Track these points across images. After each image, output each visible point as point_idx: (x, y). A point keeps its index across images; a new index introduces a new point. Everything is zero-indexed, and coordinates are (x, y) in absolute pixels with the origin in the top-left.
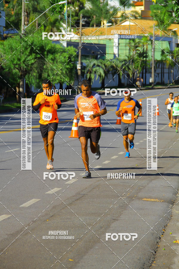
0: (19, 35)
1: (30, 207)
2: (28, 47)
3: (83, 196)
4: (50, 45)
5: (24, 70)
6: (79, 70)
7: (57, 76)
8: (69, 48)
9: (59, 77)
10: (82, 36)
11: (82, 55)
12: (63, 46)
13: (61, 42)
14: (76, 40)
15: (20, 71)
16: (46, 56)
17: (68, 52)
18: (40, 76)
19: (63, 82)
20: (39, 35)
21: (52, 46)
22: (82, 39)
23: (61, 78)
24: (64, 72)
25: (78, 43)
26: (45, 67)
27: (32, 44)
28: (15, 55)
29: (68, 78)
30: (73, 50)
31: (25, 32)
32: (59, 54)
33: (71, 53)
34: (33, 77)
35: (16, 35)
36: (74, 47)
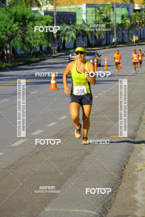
0: (4, 7)
1: (19, 146)
2: (12, 16)
3: (61, 136)
4: (30, 15)
5: (10, 35)
6: (55, 34)
7: (37, 40)
8: (46, 16)
9: (39, 41)
10: (56, 6)
11: (57, 22)
12: (41, 15)
13: (40, 12)
14: (52, 10)
15: (7, 37)
16: (27, 24)
17: (45, 20)
18: (23, 41)
19: (42, 45)
20: (21, 7)
21: (32, 15)
22: (56, 8)
23: (40, 41)
24: (43, 36)
25: (53, 12)
26: (27, 33)
27: (16, 14)
28: (2, 23)
29: (46, 40)
30: (50, 18)
31: (10, 4)
32: (38, 22)
33: (48, 21)
34: (17, 41)
35: (3, 7)
36: (50, 15)
